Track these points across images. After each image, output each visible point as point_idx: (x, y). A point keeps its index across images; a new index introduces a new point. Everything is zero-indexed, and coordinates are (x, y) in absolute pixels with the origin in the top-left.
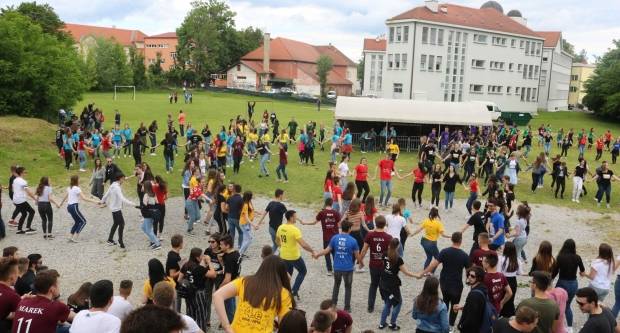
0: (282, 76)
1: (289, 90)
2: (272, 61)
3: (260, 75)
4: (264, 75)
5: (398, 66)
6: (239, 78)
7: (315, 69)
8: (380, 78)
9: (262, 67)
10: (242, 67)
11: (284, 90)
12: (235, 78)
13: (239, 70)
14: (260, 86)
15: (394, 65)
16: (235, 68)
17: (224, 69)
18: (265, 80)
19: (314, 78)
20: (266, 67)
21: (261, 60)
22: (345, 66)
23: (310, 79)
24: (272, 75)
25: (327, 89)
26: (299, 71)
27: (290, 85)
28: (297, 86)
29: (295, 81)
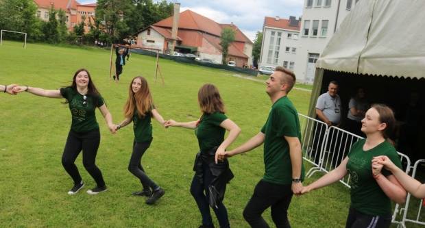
0: (188, 44)
1: (193, 56)
2: (180, 29)
3: (168, 41)
4: (172, 40)
5: (315, 33)
6: (148, 41)
7: (219, 41)
8: (277, 53)
9: (171, 34)
10: (152, 32)
11: (188, 55)
12: (145, 42)
13: (149, 34)
14: (167, 50)
15: (311, 33)
16: (146, 32)
17: (136, 32)
18: (172, 46)
19: (217, 47)
20: (174, 34)
21: (170, 28)
22: (244, 42)
23: (214, 49)
24: (179, 42)
25: (227, 59)
26: (204, 40)
27: (195, 52)
28: (201, 54)
29: (199, 49)
